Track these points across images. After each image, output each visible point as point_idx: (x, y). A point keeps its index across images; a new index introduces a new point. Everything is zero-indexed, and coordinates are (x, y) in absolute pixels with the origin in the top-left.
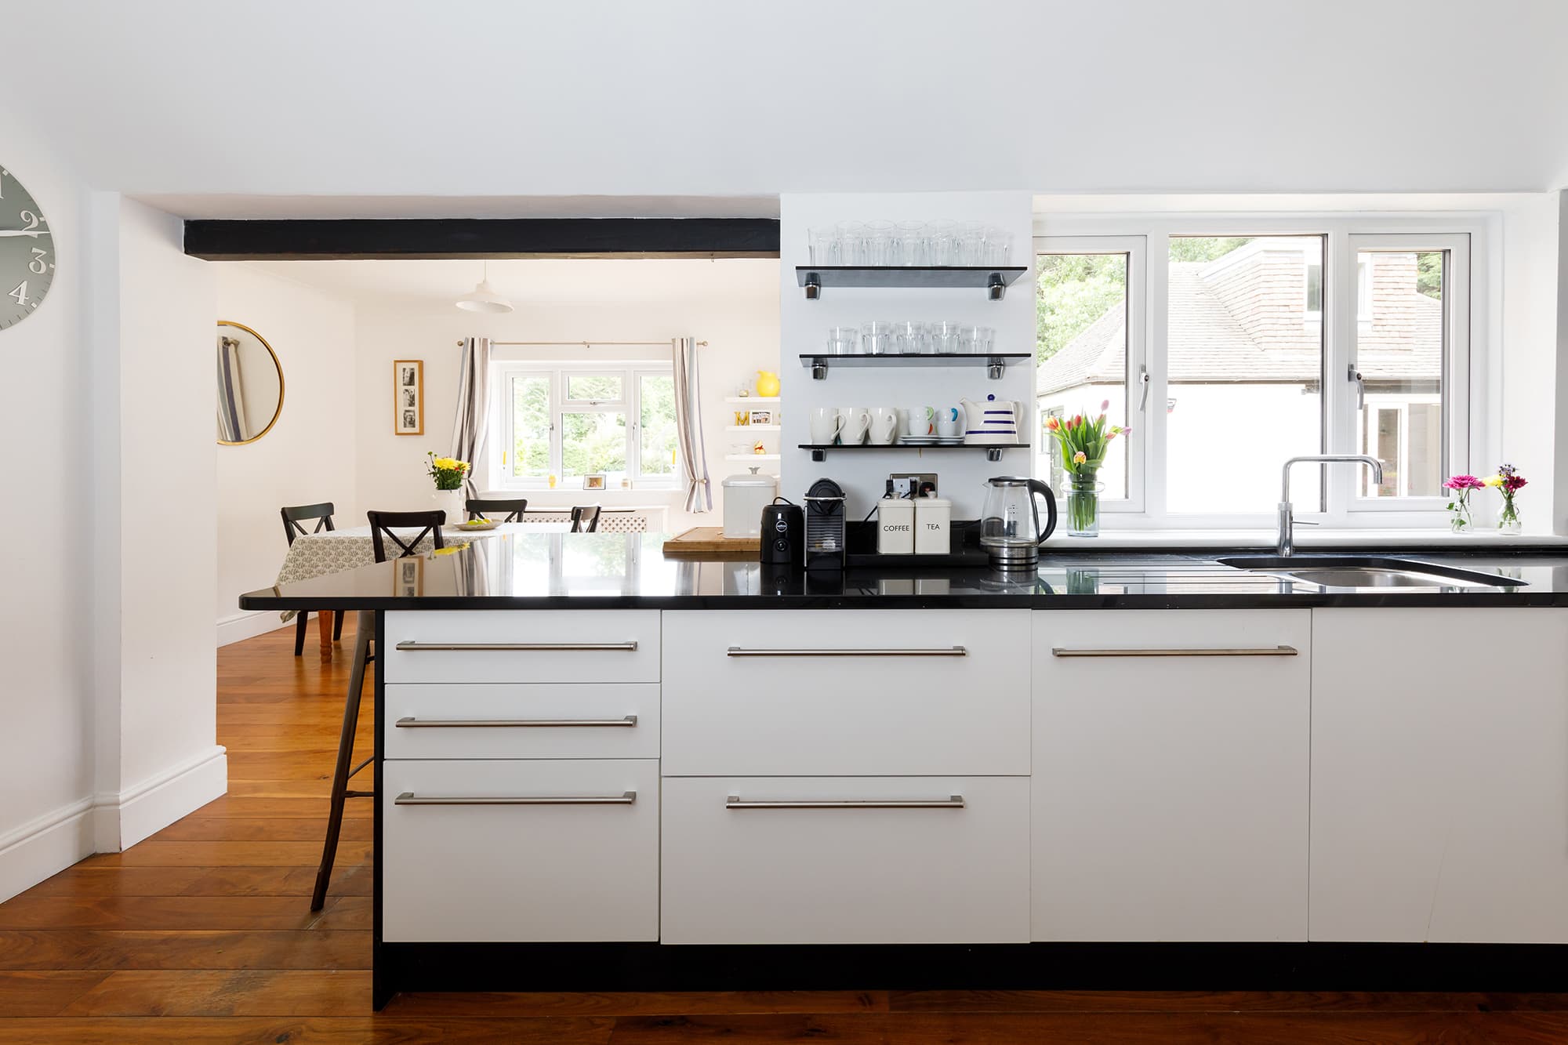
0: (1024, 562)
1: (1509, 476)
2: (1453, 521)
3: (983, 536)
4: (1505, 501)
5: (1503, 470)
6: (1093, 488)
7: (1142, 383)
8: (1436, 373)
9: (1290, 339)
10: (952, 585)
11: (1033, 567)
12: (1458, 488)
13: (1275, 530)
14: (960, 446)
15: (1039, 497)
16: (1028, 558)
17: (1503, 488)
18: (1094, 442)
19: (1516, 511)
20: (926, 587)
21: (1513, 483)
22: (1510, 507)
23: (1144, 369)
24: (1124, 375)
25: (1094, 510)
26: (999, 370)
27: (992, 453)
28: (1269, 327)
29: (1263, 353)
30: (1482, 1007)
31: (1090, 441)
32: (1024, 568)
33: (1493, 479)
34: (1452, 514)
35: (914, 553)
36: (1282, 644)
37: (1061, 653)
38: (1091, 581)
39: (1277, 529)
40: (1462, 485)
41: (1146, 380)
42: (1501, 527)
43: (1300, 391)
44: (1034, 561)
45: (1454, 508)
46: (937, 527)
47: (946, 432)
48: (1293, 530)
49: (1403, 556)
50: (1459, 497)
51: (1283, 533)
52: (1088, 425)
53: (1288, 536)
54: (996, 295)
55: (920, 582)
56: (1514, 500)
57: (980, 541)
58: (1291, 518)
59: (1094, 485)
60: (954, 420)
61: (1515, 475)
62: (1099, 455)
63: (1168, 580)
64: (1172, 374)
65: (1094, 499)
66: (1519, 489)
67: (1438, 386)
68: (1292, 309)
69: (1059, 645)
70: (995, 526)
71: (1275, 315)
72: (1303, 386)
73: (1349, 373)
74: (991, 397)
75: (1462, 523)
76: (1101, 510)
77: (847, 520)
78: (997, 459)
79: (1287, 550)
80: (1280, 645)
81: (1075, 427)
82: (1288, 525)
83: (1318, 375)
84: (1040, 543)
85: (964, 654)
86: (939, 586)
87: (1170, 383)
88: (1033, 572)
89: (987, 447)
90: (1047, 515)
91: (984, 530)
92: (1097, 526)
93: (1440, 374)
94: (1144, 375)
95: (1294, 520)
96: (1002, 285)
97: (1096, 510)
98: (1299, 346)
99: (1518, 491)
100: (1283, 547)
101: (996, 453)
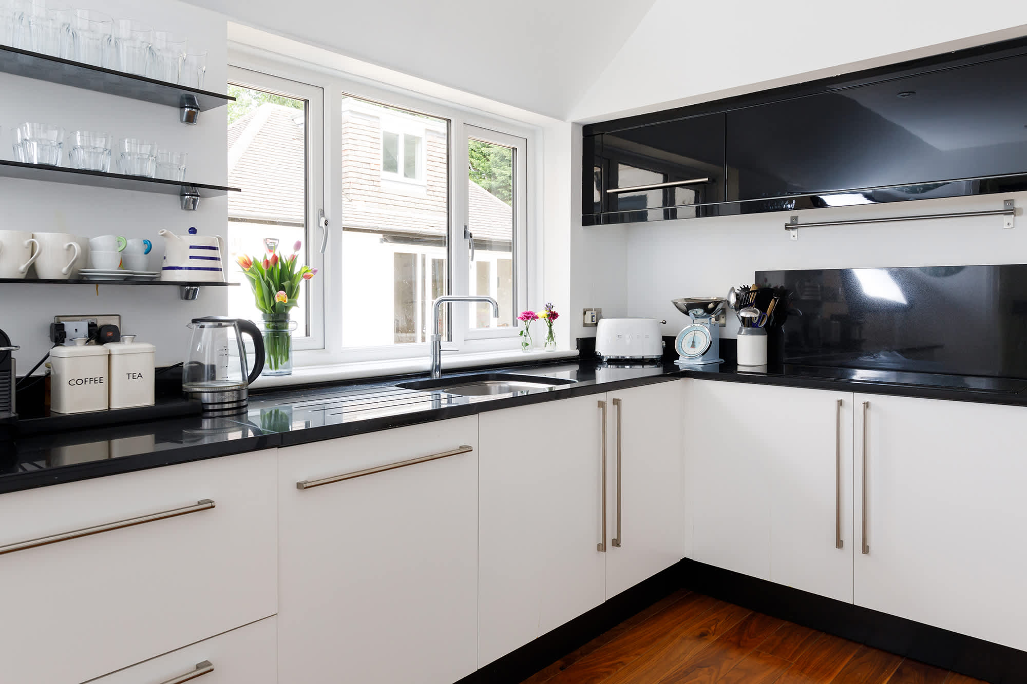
0: (235, 405)
1: (550, 311)
2: (523, 343)
3: (185, 383)
4: (548, 328)
5: (547, 307)
6: (286, 328)
7: (322, 227)
8: (508, 237)
9: (370, 193)
10: (158, 440)
11: (244, 410)
12: (525, 320)
13: (429, 357)
14: (153, 281)
15: (247, 338)
16: (239, 401)
17: (547, 319)
18: (289, 281)
19: (554, 335)
20: (123, 447)
21: (553, 316)
22: (551, 332)
23: (322, 213)
24: (303, 218)
25: (288, 348)
26: (194, 202)
27: (188, 291)
28: (355, 180)
29: (351, 203)
30: (562, 668)
31: (285, 281)
32: (235, 412)
33: (542, 313)
34: (522, 339)
35: (109, 408)
36: (462, 444)
37: (308, 485)
38: (286, 420)
39: (430, 356)
40: (528, 318)
41: (326, 225)
42: (546, 346)
43: (379, 241)
44: (244, 403)
45: (523, 334)
46: (140, 375)
47: (139, 266)
48: (441, 356)
49: (504, 371)
50: (526, 326)
51: (435, 359)
52: (282, 264)
53: (438, 363)
54: (191, 119)
55: (116, 443)
56: (553, 328)
57: (182, 387)
58: (440, 347)
59: (287, 324)
60: (146, 253)
61: (553, 310)
62: (293, 295)
63: (344, 410)
64: (346, 223)
65: (288, 337)
66: (555, 320)
67: (510, 246)
68: (372, 167)
69: (301, 479)
70: (198, 371)
71: (360, 170)
72: (381, 236)
73: (465, 232)
74: (193, 231)
75: (527, 344)
76: (293, 349)
77: (18, 375)
78: (193, 298)
79: (438, 373)
80: (461, 445)
81: (271, 265)
82: (438, 353)
83: (445, 233)
84: (249, 384)
85: (213, 507)
86: (143, 444)
87: (344, 229)
88: (245, 415)
89: (182, 284)
90: (254, 355)
91: (185, 376)
92: (291, 365)
93: (511, 239)
94: (323, 220)
95: (442, 349)
96: (198, 109)
97: (289, 349)
98: (377, 200)
99: (555, 322)
100: (435, 372)
101: (191, 292)
